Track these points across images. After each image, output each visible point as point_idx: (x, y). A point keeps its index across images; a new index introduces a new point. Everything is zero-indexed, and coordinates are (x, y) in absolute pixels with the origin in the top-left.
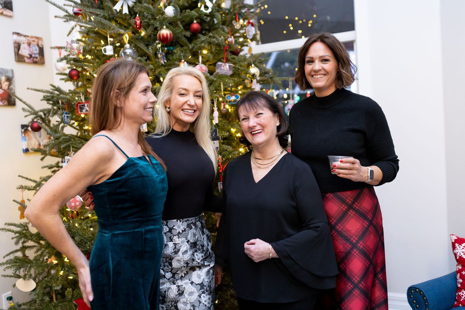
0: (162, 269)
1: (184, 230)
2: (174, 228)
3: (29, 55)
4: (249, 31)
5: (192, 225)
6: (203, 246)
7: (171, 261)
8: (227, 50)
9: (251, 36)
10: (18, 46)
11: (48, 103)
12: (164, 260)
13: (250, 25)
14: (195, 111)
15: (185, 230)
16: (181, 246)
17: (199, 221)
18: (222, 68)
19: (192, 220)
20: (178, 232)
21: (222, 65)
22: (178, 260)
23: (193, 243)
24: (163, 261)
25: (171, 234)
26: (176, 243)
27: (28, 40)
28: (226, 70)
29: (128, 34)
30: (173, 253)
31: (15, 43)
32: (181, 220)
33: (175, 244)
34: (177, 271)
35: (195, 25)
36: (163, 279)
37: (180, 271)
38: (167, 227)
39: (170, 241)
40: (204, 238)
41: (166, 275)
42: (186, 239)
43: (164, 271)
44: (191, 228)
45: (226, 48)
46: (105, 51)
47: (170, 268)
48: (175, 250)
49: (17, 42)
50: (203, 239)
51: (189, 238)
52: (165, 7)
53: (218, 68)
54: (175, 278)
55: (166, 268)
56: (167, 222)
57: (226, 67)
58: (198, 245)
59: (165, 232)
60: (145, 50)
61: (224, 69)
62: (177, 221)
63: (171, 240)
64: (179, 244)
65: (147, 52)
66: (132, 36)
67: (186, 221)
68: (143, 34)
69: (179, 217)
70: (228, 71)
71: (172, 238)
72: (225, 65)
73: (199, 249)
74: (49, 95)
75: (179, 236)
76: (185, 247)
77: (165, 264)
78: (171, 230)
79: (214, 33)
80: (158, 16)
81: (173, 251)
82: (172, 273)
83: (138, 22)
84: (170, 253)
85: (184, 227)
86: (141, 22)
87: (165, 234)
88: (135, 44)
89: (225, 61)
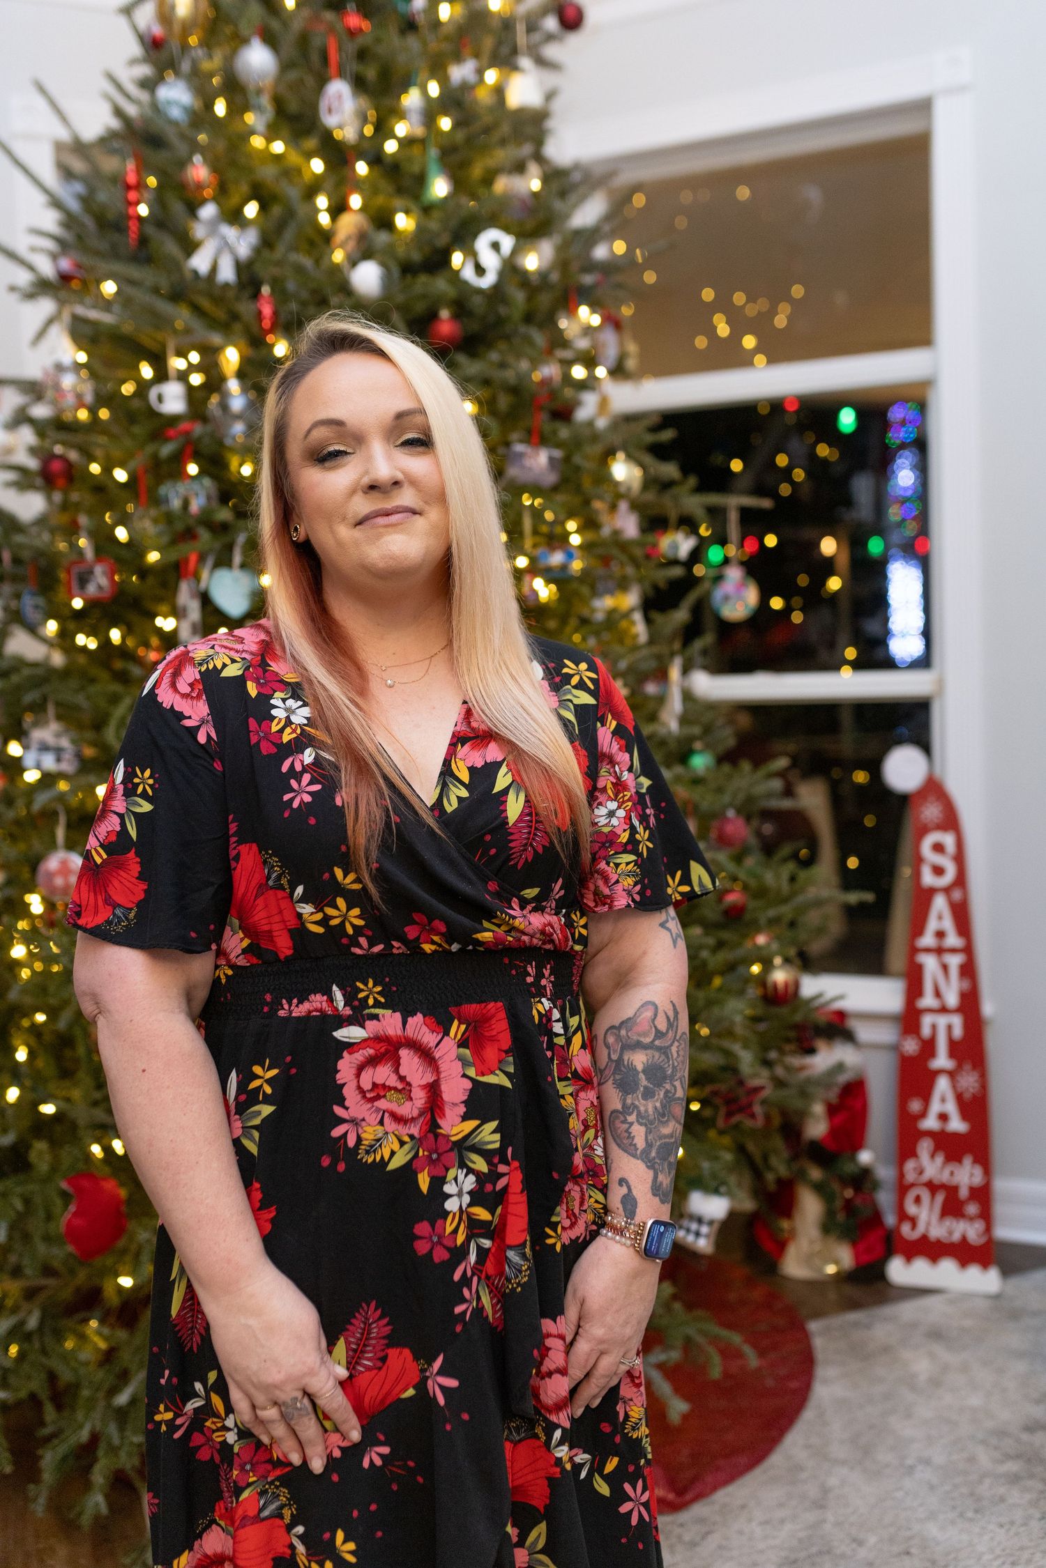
4: (603, 345)
8: (543, 405)
13: (611, 326)
18: (527, 461)
21: (527, 454)
28: (538, 469)
29: (236, 347)
35: (445, 324)
46: (160, 399)
52: (354, 263)
53: (513, 464)
57: (539, 460)
61: (533, 467)
66: (248, 355)
68: (281, 348)
70: (546, 472)
72: (534, 454)
79: (504, 351)
83: (268, 311)
86: (275, 313)
89: (536, 440)
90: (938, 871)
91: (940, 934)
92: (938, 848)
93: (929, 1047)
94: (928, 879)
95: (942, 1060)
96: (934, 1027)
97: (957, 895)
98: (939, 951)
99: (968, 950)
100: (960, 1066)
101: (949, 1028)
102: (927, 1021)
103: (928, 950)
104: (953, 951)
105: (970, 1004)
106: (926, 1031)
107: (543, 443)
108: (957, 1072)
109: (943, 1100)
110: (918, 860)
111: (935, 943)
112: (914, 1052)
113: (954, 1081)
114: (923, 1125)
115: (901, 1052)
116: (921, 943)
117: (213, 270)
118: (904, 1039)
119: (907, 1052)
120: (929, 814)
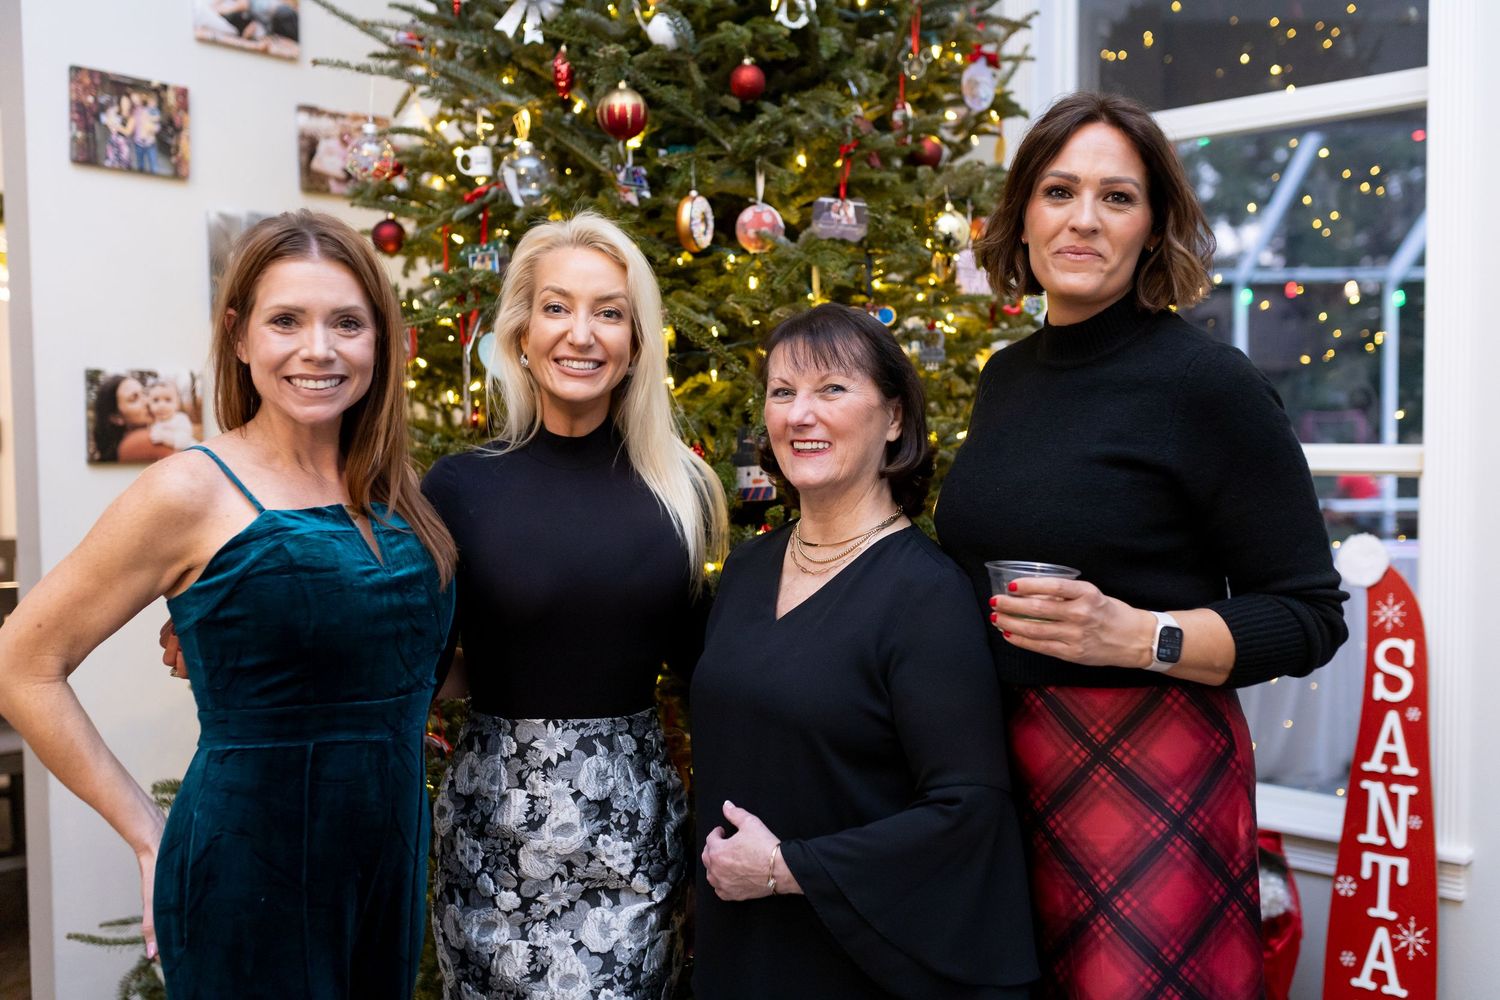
0: (491, 875)
1: (564, 755)
2: (533, 744)
3: (345, 171)
4: (974, 84)
5: (597, 743)
6: (634, 817)
7: (517, 852)
8: (851, 154)
9: (985, 100)
10: (309, 147)
12: (497, 844)
13: (982, 62)
14: (600, 364)
15: (568, 756)
16: (549, 808)
17: (629, 732)
18: (834, 215)
19: (604, 725)
20: (544, 758)
21: (833, 207)
22: (537, 852)
23: (595, 801)
24: (494, 848)
25: (523, 763)
26: (537, 795)
27: (344, 126)
28: (844, 222)
29: (529, 109)
30: (524, 824)
31: (303, 136)
32: (560, 721)
33: (532, 798)
34: (536, 891)
35: (748, 72)
36: (490, 909)
37: (547, 895)
38: (512, 740)
39: (518, 787)
40: (642, 791)
41: (497, 898)
42: (570, 786)
43: (495, 884)
44: (591, 752)
45: (849, 147)
47: (514, 873)
48: (531, 817)
49: (308, 133)
50: (640, 793)
51: (580, 783)
53: (818, 217)
54: (530, 915)
55: (502, 871)
56: (514, 725)
57: (846, 214)
58: (617, 811)
59: (504, 756)
60: (589, 159)
61: (839, 221)
62: (546, 724)
63: (522, 785)
64: (545, 798)
65: (596, 164)
66: (541, 116)
67: (576, 728)
68: (579, 107)
69: (554, 712)
70: (854, 226)
71: (523, 777)
72: (841, 207)
73: (619, 826)
75: (545, 773)
76: (566, 811)
77: (500, 858)
78: (523, 751)
79: (808, 98)
80: (601, 50)
81: (523, 819)
82: (519, 895)
83: (564, 68)
84: (513, 826)
85: (565, 745)
86: (571, 73)
87: (506, 763)
88: (557, 140)
89: (842, 192)
90: (1393, 683)
91: (1390, 759)
92: (1394, 656)
93: (1368, 890)
94: (1380, 692)
95: (1382, 910)
96: (1375, 866)
97: (1413, 714)
98: (1388, 779)
99: (1423, 781)
100: (1403, 920)
101: (1394, 870)
102: (1368, 858)
103: (1374, 776)
104: (1405, 780)
105: (1421, 846)
106: (1366, 873)
107: (850, 195)
108: (1399, 926)
109: (1380, 957)
110: (1372, 668)
111: (1382, 768)
112: (1351, 893)
113: (1395, 936)
114: (1355, 982)
115: (1335, 892)
116: (1366, 767)
117: (520, 32)
118: (1341, 878)
119: (1342, 893)
120: (1390, 614)
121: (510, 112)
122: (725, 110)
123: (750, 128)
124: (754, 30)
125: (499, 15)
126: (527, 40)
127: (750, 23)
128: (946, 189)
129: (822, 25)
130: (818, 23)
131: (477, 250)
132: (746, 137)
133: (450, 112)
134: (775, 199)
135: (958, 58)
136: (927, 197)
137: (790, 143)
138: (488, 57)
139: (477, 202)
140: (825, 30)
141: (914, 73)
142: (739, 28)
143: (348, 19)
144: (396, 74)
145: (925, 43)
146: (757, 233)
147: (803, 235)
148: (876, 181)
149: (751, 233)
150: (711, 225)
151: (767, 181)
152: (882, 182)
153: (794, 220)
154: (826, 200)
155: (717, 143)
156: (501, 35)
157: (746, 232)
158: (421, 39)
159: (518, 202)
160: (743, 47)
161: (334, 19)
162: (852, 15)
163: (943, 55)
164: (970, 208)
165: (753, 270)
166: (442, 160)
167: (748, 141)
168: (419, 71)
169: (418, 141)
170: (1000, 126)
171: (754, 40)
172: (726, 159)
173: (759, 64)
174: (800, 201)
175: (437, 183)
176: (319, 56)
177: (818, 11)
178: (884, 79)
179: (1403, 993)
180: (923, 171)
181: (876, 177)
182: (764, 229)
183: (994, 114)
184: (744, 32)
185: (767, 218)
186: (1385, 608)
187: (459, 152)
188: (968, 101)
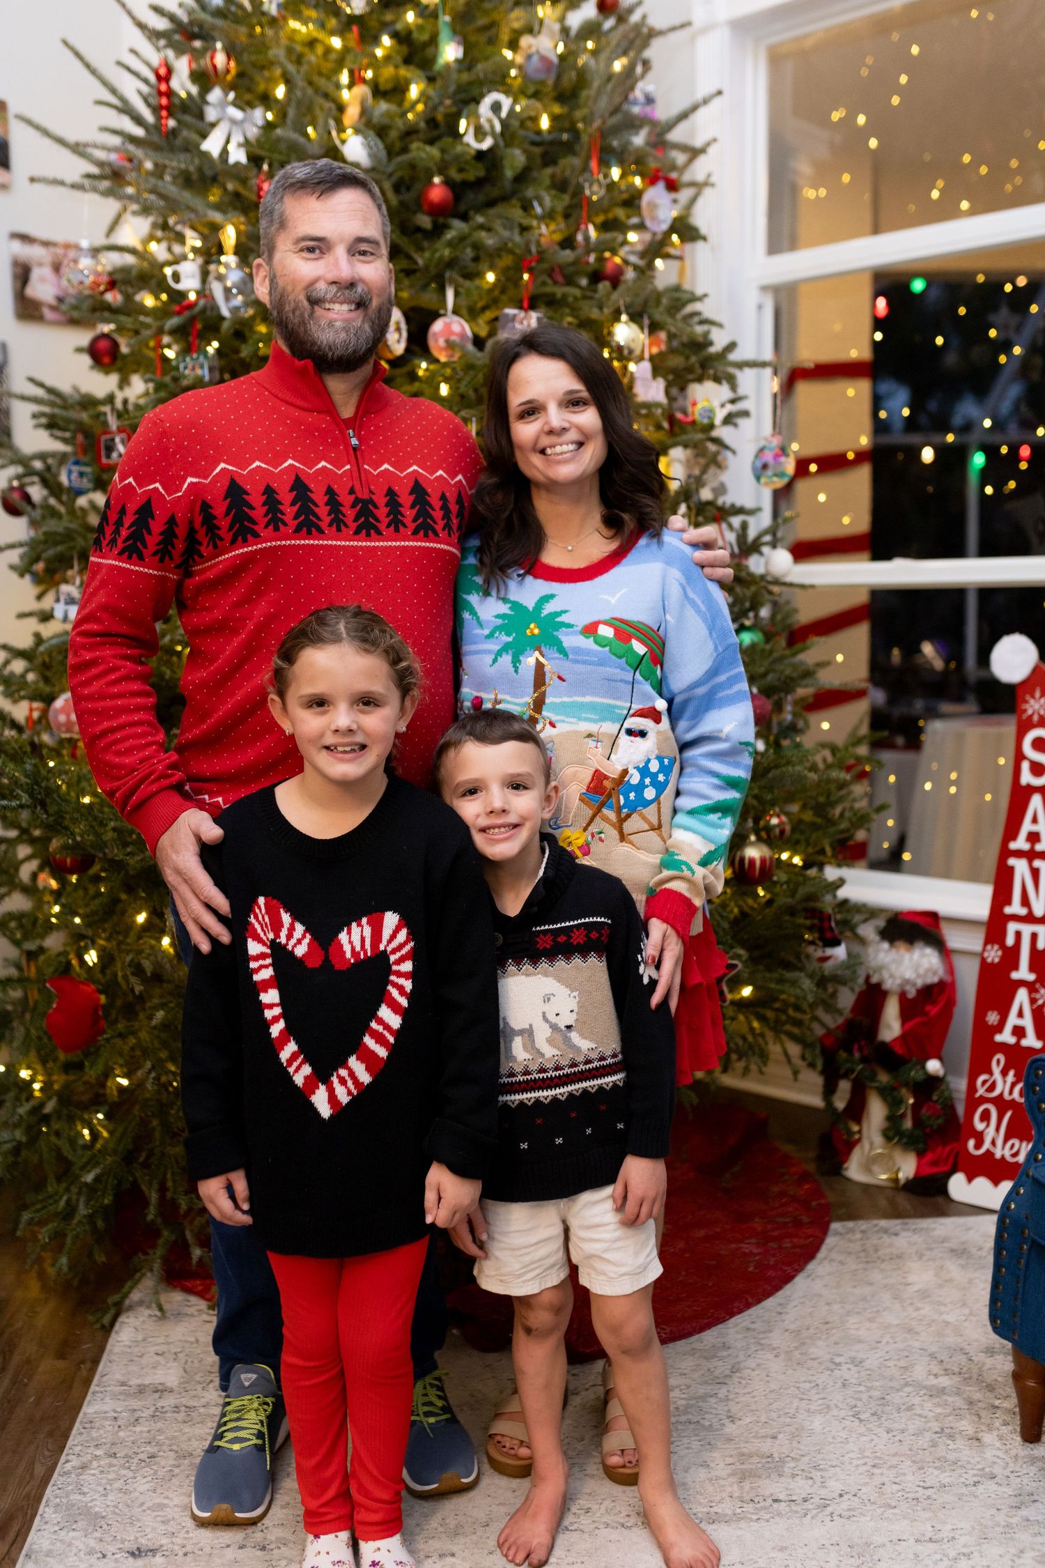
3: (57, 298)
4: (653, 206)
8: (537, 269)
10: (22, 274)
11: (52, 435)
13: (661, 186)
18: (518, 322)
21: (518, 319)
27: (56, 255)
29: (234, 224)
31: (15, 263)
35: (437, 190)
45: (530, 261)
46: (176, 278)
49: (20, 260)
53: (504, 327)
57: (529, 323)
66: (245, 232)
72: (524, 317)
74: (46, 409)
79: (494, 215)
89: (526, 304)
90: (1037, 769)
91: (1034, 837)
92: (1039, 744)
93: (1011, 957)
94: (1027, 777)
95: (1023, 972)
96: (1018, 935)
98: (1031, 855)
100: (1039, 980)
101: (1035, 936)
102: (1012, 927)
103: (1019, 854)
106: (1010, 941)
107: (532, 307)
108: (1038, 985)
109: (1020, 1014)
110: (1019, 757)
111: (1026, 846)
112: (997, 960)
113: (1034, 995)
114: (999, 1038)
115: (983, 960)
116: (1013, 846)
117: (225, 152)
118: (989, 947)
119: (989, 960)
120: (1037, 706)
121: (216, 228)
122: (419, 229)
123: (439, 244)
124: (443, 151)
125: (204, 136)
126: (232, 160)
127: (439, 144)
128: (621, 303)
129: (507, 146)
130: (502, 143)
131: (188, 359)
132: (436, 250)
133: (159, 234)
134: (464, 312)
135: (637, 181)
136: (606, 310)
137: (476, 259)
138: (195, 177)
139: (187, 314)
140: (508, 151)
141: (595, 193)
142: (428, 148)
143: (61, 141)
144: (107, 193)
145: (605, 164)
146: (447, 341)
147: (489, 344)
148: (559, 296)
149: (441, 342)
150: (405, 334)
151: (457, 294)
152: (564, 296)
153: (483, 333)
154: (510, 311)
155: (409, 257)
156: (206, 155)
157: (436, 341)
158: (130, 160)
159: (225, 312)
160: (431, 165)
161: (47, 142)
162: (537, 138)
163: (623, 176)
164: (646, 321)
165: (443, 375)
166: (152, 277)
167: (437, 255)
168: (130, 190)
169: (130, 259)
170: (682, 250)
171: (442, 160)
172: (418, 274)
173: (448, 183)
174: (489, 315)
175: (149, 301)
176: (37, 173)
177: (502, 133)
178: (566, 199)
179: (1038, 1045)
180: (604, 286)
181: (559, 291)
182: (453, 338)
183: (675, 238)
184: (434, 151)
185: (456, 328)
186: (1032, 702)
187: (168, 271)
188: (648, 223)
